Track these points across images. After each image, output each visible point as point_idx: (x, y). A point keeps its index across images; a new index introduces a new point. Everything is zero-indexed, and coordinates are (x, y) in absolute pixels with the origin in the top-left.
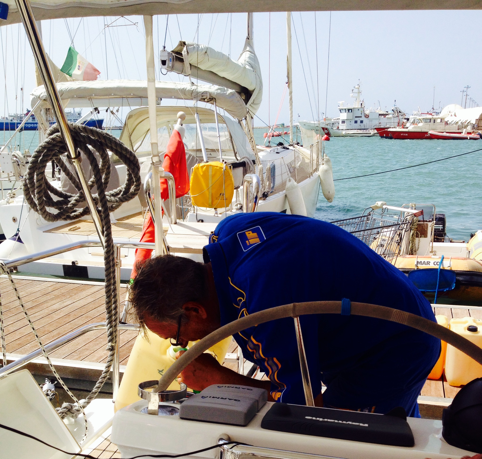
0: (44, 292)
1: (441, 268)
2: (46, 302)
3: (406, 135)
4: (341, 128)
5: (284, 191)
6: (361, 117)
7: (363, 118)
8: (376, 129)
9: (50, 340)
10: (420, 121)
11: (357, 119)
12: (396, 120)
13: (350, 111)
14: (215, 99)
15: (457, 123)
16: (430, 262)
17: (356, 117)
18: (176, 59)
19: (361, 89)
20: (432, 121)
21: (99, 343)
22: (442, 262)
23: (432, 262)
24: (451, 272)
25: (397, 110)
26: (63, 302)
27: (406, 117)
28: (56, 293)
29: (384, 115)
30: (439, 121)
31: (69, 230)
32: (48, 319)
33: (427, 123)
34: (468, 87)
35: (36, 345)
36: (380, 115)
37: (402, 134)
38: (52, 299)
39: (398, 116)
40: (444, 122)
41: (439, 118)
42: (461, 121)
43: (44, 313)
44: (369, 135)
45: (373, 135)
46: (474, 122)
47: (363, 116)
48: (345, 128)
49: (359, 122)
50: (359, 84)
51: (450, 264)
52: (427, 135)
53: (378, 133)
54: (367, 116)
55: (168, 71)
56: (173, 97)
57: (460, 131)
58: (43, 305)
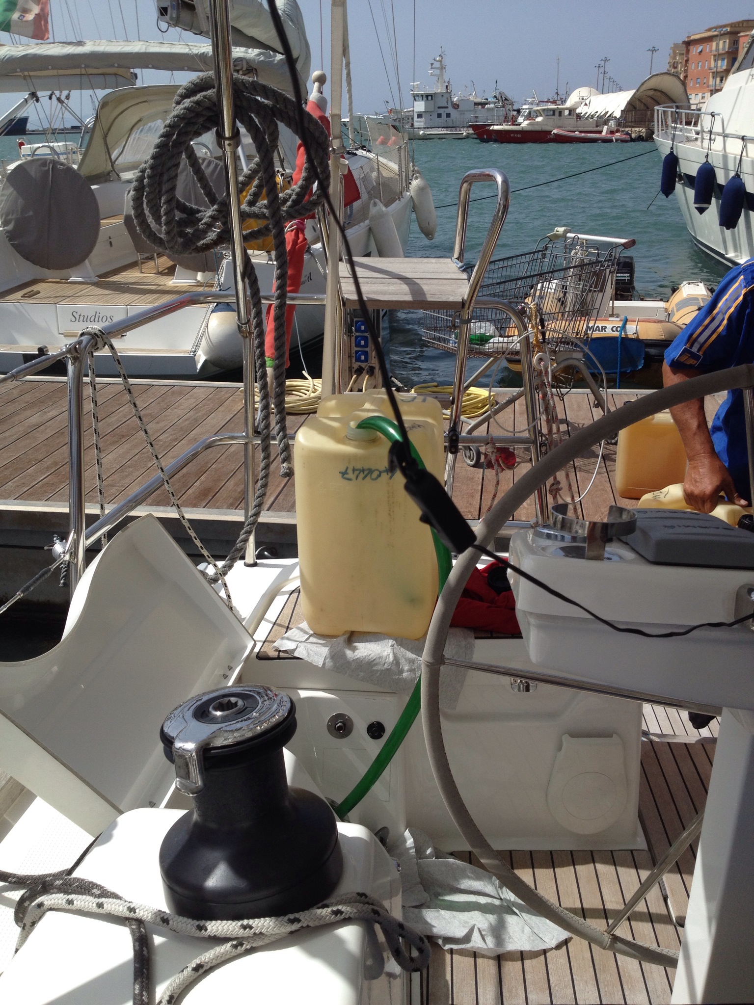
0: (6, 398)
1: (623, 335)
2: (14, 414)
3: (519, 136)
4: (416, 125)
5: (367, 222)
6: (447, 107)
7: (450, 110)
8: (470, 126)
9: (44, 474)
10: (538, 113)
11: (441, 111)
12: (502, 112)
13: (430, 98)
14: (256, 70)
15: (592, 117)
16: (606, 327)
17: (439, 108)
18: (182, 6)
19: (446, 62)
20: (557, 113)
21: (129, 475)
22: (624, 327)
23: (609, 326)
24: (637, 341)
25: (501, 97)
26: (45, 413)
27: (515, 108)
28: (28, 397)
29: (483, 105)
30: (567, 112)
31: (22, 297)
32: (28, 441)
33: (549, 117)
34: (606, 60)
35: (23, 483)
36: (476, 104)
37: (512, 135)
38: (25, 409)
39: (503, 107)
40: (575, 115)
41: (567, 109)
42: (597, 114)
43: (19, 431)
44: (460, 136)
45: (467, 137)
46: (618, 114)
47: (450, 105)
48: (422, 125)
49: (444, 116)
50: (442, 55)
51: (636, 330)
52: (551, 137)
53: (475, 134)
54: (456, 106)
55: (169, 25)
56: (186, 68)
57: (599, 129)
58: (12, 419)
